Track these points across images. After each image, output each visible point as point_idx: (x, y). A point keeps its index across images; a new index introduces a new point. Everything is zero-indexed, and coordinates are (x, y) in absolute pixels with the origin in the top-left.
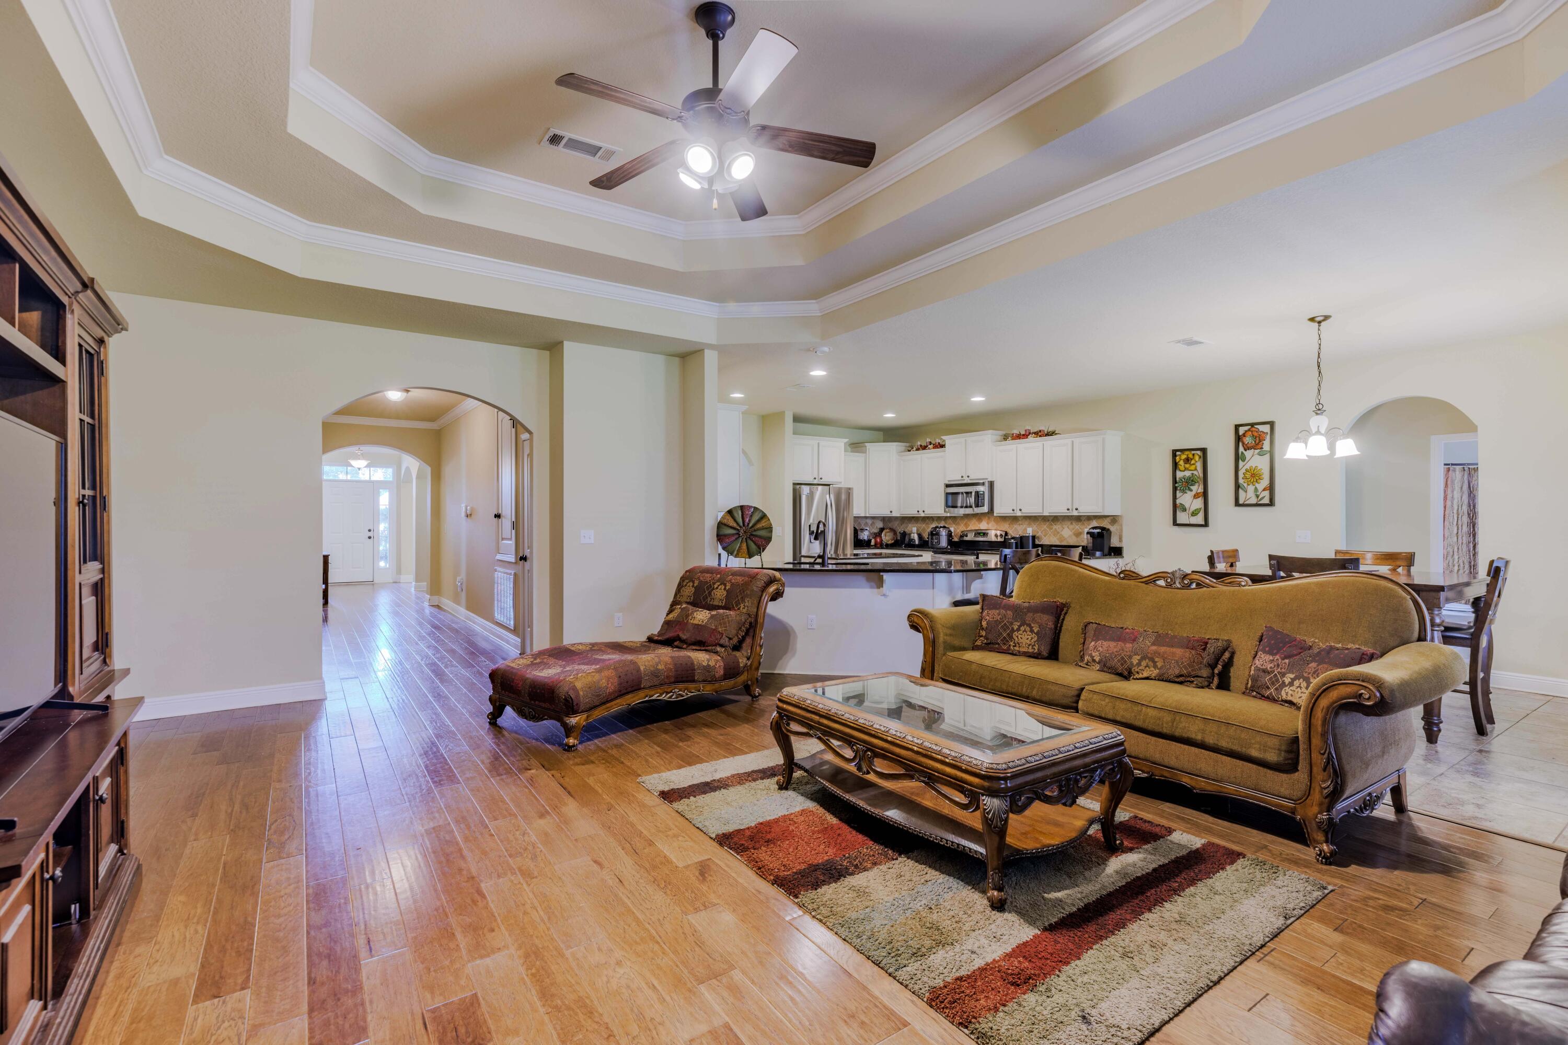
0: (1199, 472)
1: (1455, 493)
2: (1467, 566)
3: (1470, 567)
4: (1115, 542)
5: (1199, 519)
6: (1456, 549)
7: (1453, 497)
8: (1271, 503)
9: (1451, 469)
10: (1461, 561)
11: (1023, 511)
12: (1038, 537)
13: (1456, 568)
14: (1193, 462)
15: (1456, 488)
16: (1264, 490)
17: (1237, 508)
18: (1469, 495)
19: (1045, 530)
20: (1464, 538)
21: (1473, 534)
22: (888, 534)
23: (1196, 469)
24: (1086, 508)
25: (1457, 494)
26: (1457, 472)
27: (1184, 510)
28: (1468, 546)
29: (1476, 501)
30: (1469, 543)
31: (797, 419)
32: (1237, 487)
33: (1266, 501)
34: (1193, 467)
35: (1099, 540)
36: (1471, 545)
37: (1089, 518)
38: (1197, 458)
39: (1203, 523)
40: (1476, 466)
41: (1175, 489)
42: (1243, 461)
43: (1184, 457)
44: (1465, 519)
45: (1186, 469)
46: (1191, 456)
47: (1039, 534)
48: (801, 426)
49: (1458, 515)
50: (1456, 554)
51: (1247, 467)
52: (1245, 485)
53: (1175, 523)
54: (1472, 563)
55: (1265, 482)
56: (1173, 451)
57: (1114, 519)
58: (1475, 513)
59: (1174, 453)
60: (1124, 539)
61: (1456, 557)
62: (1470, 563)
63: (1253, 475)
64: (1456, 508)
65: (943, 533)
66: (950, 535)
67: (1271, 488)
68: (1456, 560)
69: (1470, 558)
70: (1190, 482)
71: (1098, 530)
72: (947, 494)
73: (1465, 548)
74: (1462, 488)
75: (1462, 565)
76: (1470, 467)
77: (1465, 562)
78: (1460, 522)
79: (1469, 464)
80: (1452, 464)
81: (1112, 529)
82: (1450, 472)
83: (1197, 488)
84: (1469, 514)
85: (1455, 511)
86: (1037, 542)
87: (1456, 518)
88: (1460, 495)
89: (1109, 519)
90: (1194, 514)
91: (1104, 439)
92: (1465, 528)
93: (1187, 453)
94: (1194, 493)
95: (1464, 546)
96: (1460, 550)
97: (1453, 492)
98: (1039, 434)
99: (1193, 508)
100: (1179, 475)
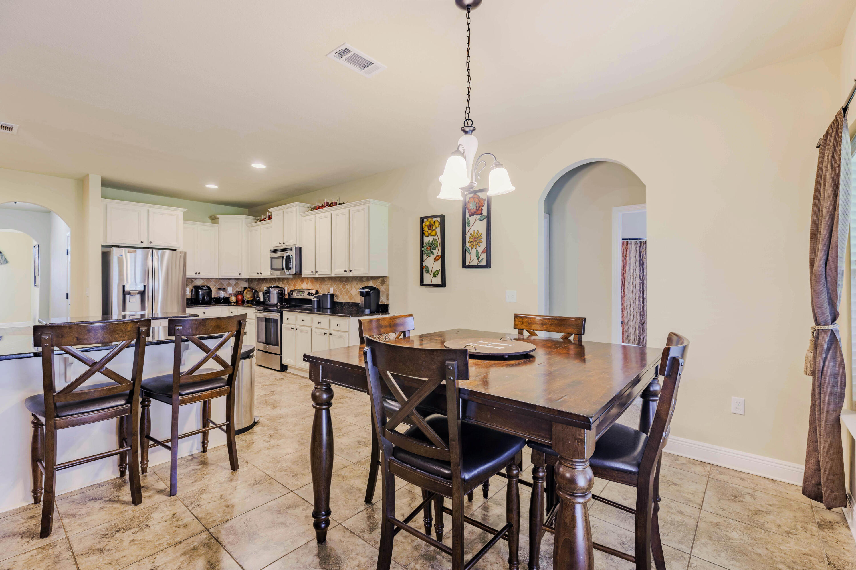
0: (438, 238)
1: (632, 260)
2: (639, 315)
3: (641, 316)
4: (383, 300)
5: (438, 280)
6: (632, 303)
7: (630, 264)
8: (488, 265)
9: (629, 242)
10: (635, 312)
11: (319, 273)
12: (336, 296)
13: (632, 317)
14: (434, 228)
15: (632, 257)
16: (483, 252)
17: (465, 270)
18: (640, 262)
19: (341, 289)
20: (637, 294)
21: (643, 291)
22: (248, 292)
23: (436, 234)
24: (358, 271)
25: (632, 261)
26: (633, 245)
27: (428, 272)
28: (639, 300)
29: (645, 266)
30: (640, 298)
31: (106, 183)
32: (464, 251)
33: (484, 263)
34: (433, 233)
35: (367, 297)
36: (641, 300)
37: (360, 279)
38: (437, 224)
39: (440, 283)
40: (645, 240)
41: (422, 253)
42: (469, 226)
43: (428, 223)
44: (638, 280)
45: (429, 235)
46: (432, 223)
47: (337, 293)
48: (110, 191)
49: (633, 277)
50: (632, 306)
51: (471, 231)
52: (470, 248)
53: (422, 284)
54: (642, 313)
55: (483, 246)
56: (421, 218)
57: (383, 280)
58: (644, 275)
59: (422, 220)
60: (390, 297)
61: (632, 309)
62: (641, 313)
63: (475, 239)
64: (632, 271)
65: (274, 292)
66: (281, 293)
67: (488, 251)
68: (632, 311)
69: (640, 309)
70: (432, 246)
71: (366, 290)
72: (272, 258)
73: (637, 302)
74: (635, 257)
75: (635, 315)
76: (641, 240)
77: (638, 312)
78: (634, 283)
79: (640, 239)
80: (630, 239)
81: (382, 288)
82: (628, 245)
83: (437, 252)
84: (640, 276)
85: (631, 274)
86: (336, 300)
87: (632, 279)
88: (634, 261)
89: (380, 281)
90: (435, 275)
91: (369, 207)
92: (638, 287)
93: (430, 220)
94: (435, 256)
95: (637, 300)
96: (634, 303)
97: (630, 259)
98: (328, 205)
99: (434, 270)
100: (426, 239)
